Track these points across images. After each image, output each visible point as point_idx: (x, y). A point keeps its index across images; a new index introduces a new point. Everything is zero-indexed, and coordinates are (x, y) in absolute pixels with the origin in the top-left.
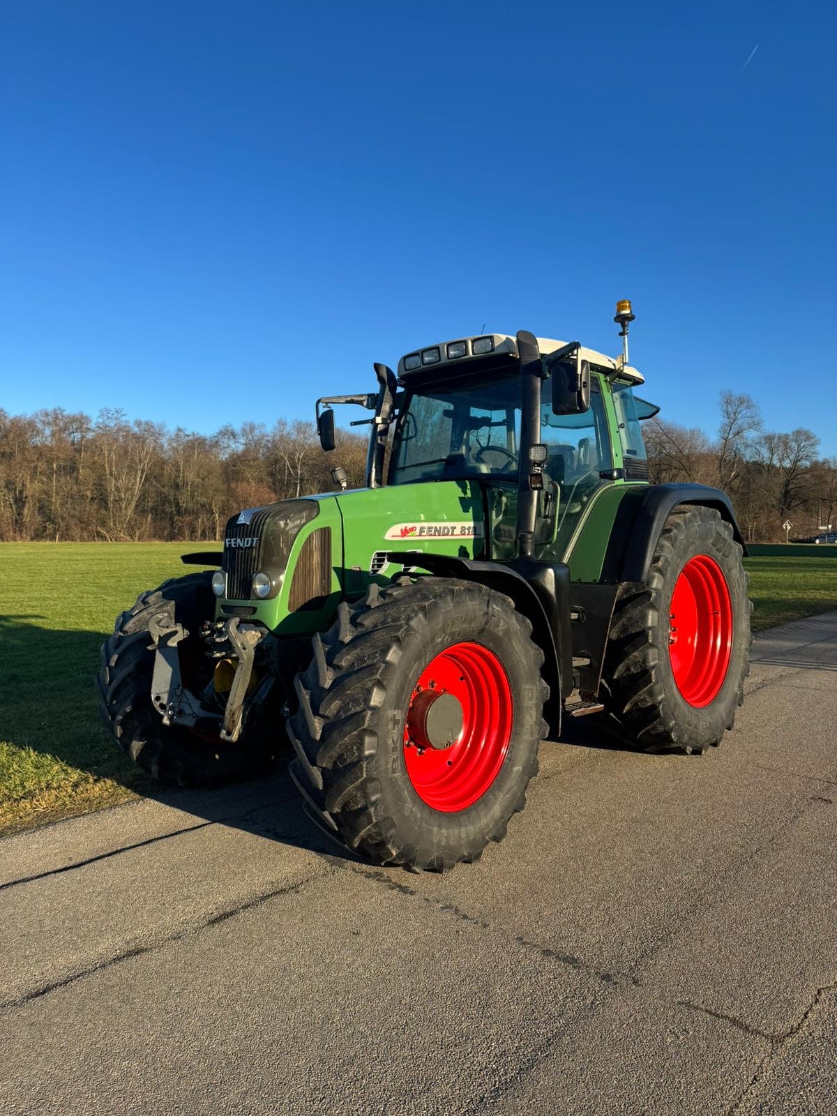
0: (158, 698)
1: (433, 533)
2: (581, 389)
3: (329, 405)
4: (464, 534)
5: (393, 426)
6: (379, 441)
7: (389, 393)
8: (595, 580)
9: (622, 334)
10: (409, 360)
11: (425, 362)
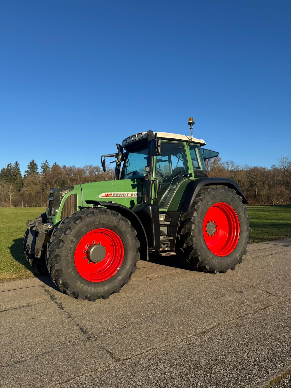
0: (28, 246)
1: (119, 196)
2: (158, 148)
3: (105, 157)
4: (133, 196)
5: (122, 163)
6: (118, 168)
7: (121, 153)
8: (176, 211)
9: (190, 129)
10: (124, 142)
11: (127, 142)
